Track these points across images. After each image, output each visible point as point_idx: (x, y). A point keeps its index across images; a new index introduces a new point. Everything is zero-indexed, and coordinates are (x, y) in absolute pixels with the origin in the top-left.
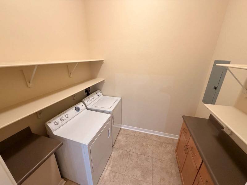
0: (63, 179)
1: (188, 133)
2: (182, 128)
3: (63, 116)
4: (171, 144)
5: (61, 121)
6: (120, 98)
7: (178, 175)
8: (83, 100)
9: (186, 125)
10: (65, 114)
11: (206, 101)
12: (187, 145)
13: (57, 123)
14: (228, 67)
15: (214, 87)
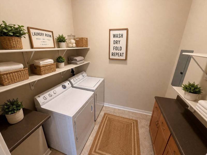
0: (49, 149)
1: (159, 111)
2: (154, 107)
3: (51, 92)
4: (144, 119)
5: (49, 97)
6: (103, 79)
7: (150, 147)
8: (70, 79)
9: (158, 104)
10: (53, 91)
11: (174, 84)
12: (158, 120)
13: (45, 98)
14: (192, 56)
15: (181, 72)
